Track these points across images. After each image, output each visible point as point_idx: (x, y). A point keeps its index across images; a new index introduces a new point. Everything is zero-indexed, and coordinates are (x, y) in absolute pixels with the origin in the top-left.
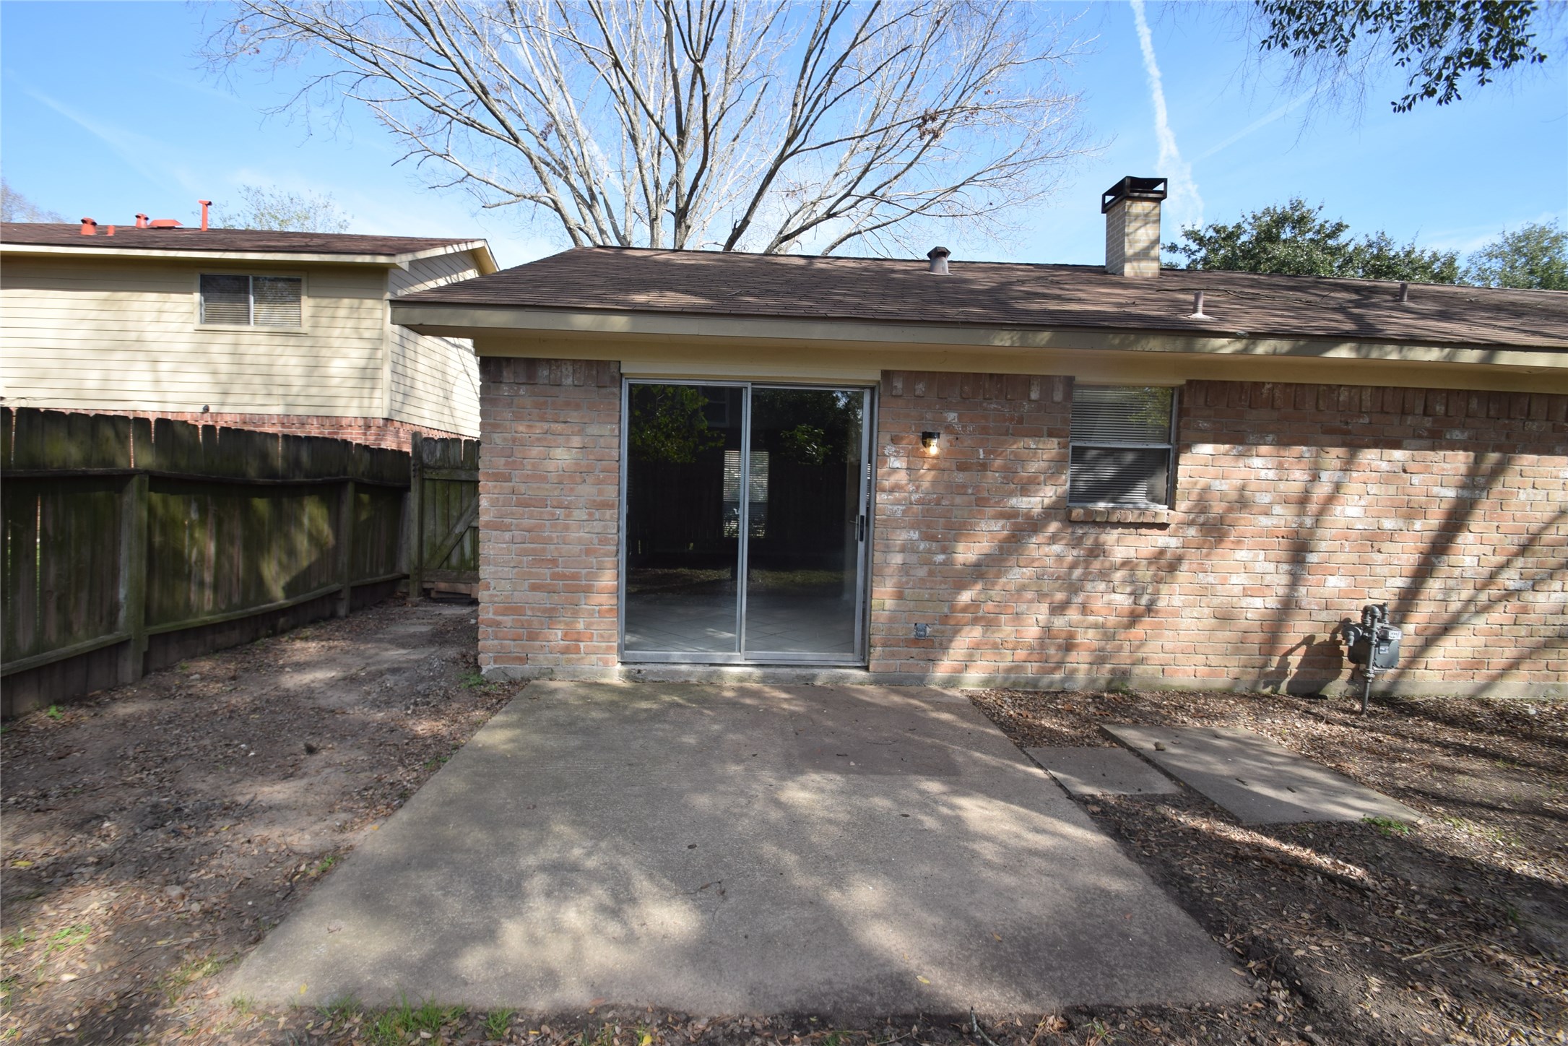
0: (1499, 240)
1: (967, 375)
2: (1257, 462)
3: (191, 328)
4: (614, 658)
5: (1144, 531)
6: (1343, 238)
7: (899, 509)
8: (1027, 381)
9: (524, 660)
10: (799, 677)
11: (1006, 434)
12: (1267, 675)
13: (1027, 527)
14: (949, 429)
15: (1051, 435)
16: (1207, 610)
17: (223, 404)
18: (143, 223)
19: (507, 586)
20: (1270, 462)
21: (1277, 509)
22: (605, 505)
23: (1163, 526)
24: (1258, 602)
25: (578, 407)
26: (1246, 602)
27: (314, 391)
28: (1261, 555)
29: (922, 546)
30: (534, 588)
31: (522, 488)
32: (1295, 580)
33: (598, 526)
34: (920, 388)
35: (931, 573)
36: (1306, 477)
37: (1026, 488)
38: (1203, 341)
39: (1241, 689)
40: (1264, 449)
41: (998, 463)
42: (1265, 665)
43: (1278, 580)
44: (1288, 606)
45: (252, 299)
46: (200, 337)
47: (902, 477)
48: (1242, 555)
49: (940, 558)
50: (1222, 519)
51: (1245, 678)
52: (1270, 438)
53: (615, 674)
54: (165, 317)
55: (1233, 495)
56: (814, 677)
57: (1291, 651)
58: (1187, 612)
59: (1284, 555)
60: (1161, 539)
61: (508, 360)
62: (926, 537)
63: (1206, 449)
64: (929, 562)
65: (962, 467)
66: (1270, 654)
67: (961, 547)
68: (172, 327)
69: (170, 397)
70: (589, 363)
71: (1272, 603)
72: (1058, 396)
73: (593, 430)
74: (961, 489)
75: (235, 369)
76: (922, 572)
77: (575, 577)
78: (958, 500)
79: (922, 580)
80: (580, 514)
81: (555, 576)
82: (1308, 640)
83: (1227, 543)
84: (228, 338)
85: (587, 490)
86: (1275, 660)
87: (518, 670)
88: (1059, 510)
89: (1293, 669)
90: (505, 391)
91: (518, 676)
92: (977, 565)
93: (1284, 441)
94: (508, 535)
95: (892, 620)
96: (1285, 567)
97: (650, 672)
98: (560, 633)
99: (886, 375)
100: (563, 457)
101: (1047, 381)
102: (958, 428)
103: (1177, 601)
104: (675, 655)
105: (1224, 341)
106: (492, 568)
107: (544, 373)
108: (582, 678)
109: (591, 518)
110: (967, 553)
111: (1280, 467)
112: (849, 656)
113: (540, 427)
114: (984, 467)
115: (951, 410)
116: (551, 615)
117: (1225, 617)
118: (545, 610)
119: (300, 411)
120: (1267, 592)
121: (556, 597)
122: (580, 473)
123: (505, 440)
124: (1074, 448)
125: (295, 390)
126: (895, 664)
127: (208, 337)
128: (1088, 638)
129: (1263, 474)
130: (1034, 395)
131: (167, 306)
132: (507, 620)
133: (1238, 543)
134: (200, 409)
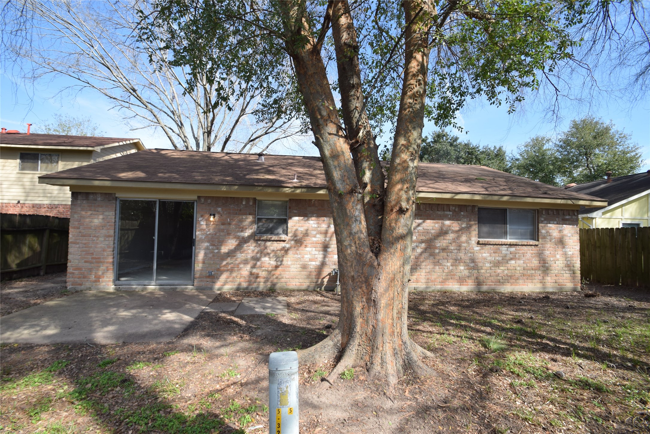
0: (529, 140)
1: (224, 197)
2: (311, 222)
3: (15, 172)
4: (111, 283)
5: (278, 242)
6: (458, 141)
7: (203, 237)
8: (242, 199)
9: (81, 285)
10: (171, 288)
11: (236, 214)
12: (318, 285)
13: (243, 241)
14: (219, 213)
15: (250, 214)
16: (298, 266)
17: (26, 200)
18: (4, 131)
19: (77, 261)
20: (315, 222)
21: (318, 236)
22: (110, 236)
23: (284, 241)
24: (314, 263)
25: (102, 207)
26: (310, 263)
27: (61, 195)
28: (314, 249)
29: (211, 248)
30: (86, 262)
31: (83, 231)
32: (325, 257)
33: (107, 243)
34: (209, 201)
35: (213, 256)
36: (326, 226)
37: (243, 230)
38: (281, 189)
39: (310, 289)
40: (313, 218)
41: (234, 223)
42: (317, 282)
43: (320, 256)
44: (323, 264)
45: (40, 162)
46: (19, 175)
47: (204, 227)
48: (307, 249)
49: (216, 251)
50: (301, 239)
51: (311, 286)
52: (315, 215)
53: (111, 288)
54: (6, 168)
55: (304, 232)
56: (176, 288)
57: (324, 278)
58: (292, 266)
59: (321, 249)
60: (282, 244)
61: (80, 193)
62: (212, 245)
63: (296, 218)
64: (213, 252)
65: (223, 224)
66: (318, 278)
67: (223, 248)
68: (8, 172)
69: (6, 197)
70: (106, 194)
71: (318, 263)
72: (251, 203)
73: (107, 213)
74: (223, 230)
75: (32, 187)
76: (211, 255)
77: (99, 258)
78: (222, 234)
79: (211, 258)
80: (101, 239)
81: (92, 258)
82: (329, 274)
83: (303, 246)
84: (30, 176)
85: (104, 232)
86: (320, 280)
87: (79, 288)
88: (252, 237)
89: (325, 283)
90: (79, 202)
91: (79, 290)
92: (228, 253)
93: (319, 216)
94: (78, 246)
95: (202, 270)
96: (321, 253)
97: (123, 288)
98: (93, 276)
99: (199, 197)
100: (97, 221)
101: (248, 199)
102: (221, 212)
103: (289, 263)
104: (133, 282)
105: (288, 189)
106: (72, 256)
107: (91, 196)
108: (100, 290)
109: (105, 240)
110: (224, 249)
111: (318, 223)
112: (190, 282)
113: (89, 213)
114: (229, 224)
115: (219, 207)
116: (90, 270)
117: (304, 267)
118: (89, 269)
119: (56, 203)
120: (316, 260)
121: (93, 265)
122: (103, 226)
123: (78, 216)
124: (258, 218)
125: (54, 195)
126: (203, 284)
127: (22, 176)
128: (263, 274)
129: (313, 225)
130: (244, 203)
131: (7, 164)
132: (76, 272)
133: (306, 246)
134: (16, 202)
